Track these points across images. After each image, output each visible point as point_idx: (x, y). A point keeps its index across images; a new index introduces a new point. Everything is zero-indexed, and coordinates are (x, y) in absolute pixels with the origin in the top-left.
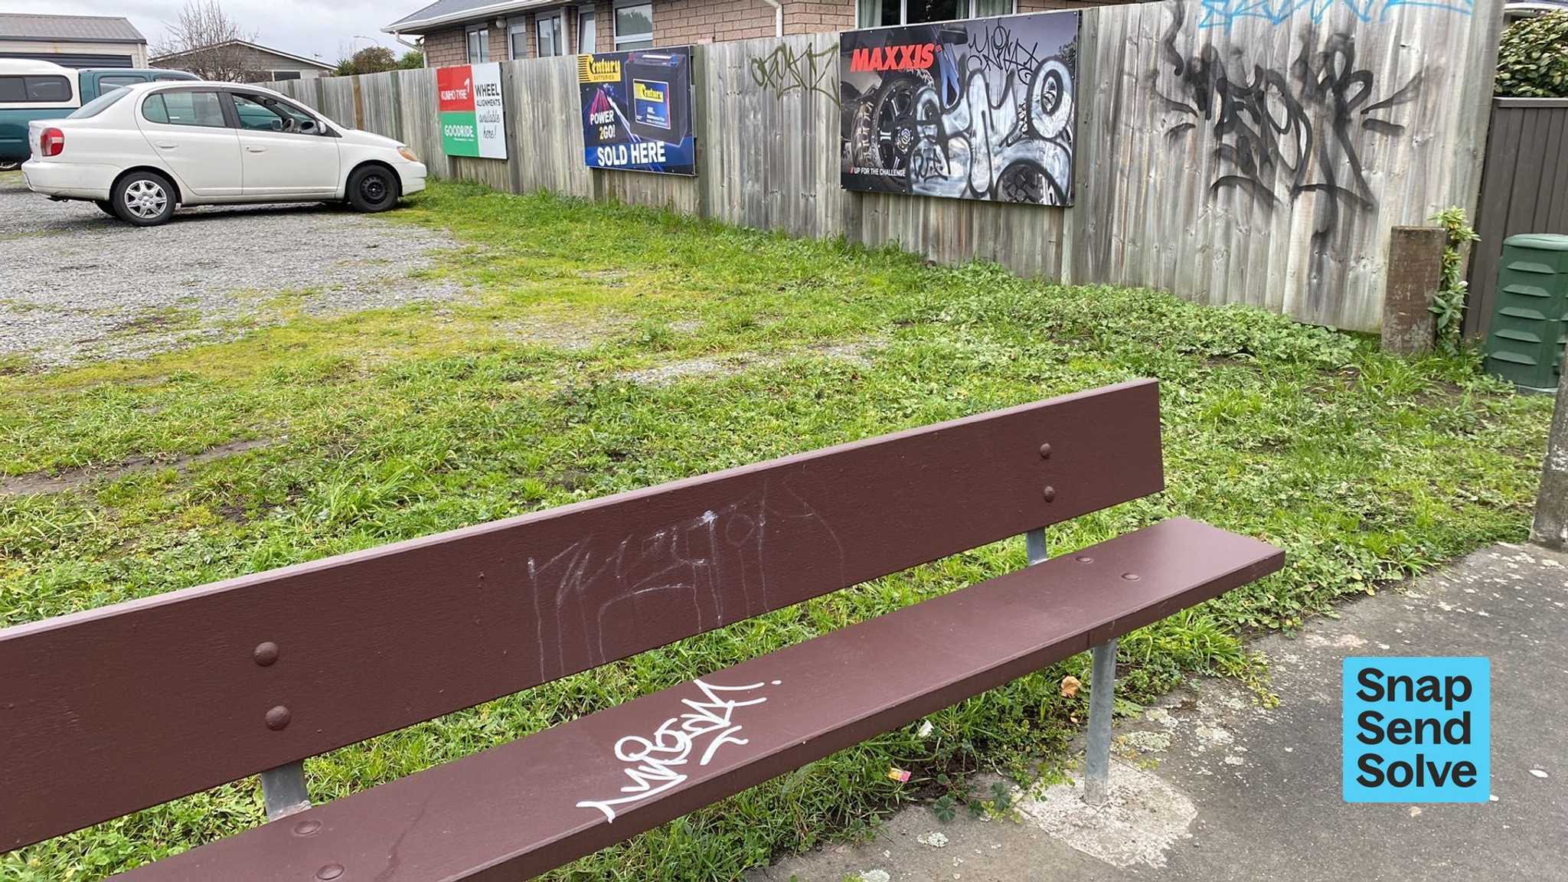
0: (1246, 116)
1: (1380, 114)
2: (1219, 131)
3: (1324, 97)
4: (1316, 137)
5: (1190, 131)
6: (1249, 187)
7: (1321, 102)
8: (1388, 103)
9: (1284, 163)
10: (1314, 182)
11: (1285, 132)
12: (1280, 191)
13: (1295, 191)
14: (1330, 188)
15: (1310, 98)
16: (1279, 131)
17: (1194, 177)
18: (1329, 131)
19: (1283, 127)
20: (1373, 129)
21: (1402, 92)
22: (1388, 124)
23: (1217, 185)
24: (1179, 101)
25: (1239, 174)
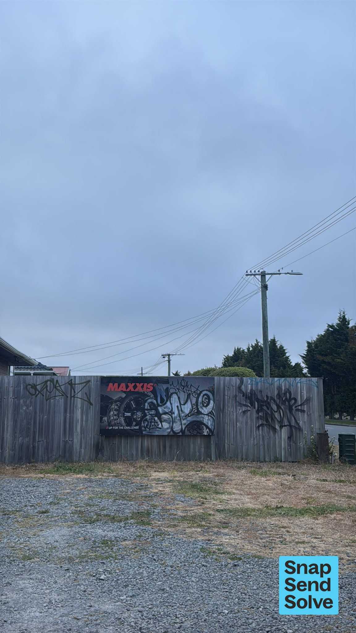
0: (265, 408)
1: (300, 408)
2: (258, 412)
3: (286, 403)
4: (285, 413)
5: (249, 412)
6: (268, 426)
7: (285, 404)
8: (301, 405)
9: (277, 420)
10: (286, 424)
11: (277, 412)
12: (277, 427)
13: (281, 427)
14: (290, 426)
15: (282, 404)
16: (275, 412)
17: (251, 424)
18: (288, 412)
19: (276, 410)
20: (299, 411)
21: (304, 403)
22: (302, 410)
23: (259, 427)
24: (245, 404)
25: (265, 423)
